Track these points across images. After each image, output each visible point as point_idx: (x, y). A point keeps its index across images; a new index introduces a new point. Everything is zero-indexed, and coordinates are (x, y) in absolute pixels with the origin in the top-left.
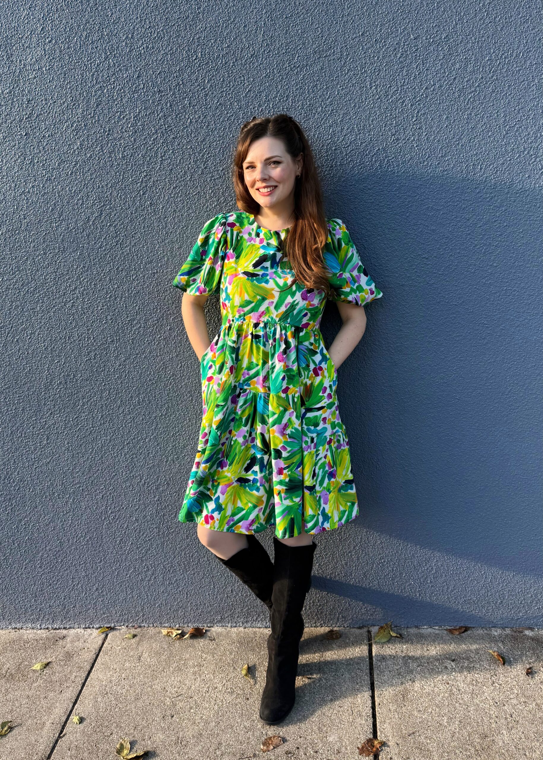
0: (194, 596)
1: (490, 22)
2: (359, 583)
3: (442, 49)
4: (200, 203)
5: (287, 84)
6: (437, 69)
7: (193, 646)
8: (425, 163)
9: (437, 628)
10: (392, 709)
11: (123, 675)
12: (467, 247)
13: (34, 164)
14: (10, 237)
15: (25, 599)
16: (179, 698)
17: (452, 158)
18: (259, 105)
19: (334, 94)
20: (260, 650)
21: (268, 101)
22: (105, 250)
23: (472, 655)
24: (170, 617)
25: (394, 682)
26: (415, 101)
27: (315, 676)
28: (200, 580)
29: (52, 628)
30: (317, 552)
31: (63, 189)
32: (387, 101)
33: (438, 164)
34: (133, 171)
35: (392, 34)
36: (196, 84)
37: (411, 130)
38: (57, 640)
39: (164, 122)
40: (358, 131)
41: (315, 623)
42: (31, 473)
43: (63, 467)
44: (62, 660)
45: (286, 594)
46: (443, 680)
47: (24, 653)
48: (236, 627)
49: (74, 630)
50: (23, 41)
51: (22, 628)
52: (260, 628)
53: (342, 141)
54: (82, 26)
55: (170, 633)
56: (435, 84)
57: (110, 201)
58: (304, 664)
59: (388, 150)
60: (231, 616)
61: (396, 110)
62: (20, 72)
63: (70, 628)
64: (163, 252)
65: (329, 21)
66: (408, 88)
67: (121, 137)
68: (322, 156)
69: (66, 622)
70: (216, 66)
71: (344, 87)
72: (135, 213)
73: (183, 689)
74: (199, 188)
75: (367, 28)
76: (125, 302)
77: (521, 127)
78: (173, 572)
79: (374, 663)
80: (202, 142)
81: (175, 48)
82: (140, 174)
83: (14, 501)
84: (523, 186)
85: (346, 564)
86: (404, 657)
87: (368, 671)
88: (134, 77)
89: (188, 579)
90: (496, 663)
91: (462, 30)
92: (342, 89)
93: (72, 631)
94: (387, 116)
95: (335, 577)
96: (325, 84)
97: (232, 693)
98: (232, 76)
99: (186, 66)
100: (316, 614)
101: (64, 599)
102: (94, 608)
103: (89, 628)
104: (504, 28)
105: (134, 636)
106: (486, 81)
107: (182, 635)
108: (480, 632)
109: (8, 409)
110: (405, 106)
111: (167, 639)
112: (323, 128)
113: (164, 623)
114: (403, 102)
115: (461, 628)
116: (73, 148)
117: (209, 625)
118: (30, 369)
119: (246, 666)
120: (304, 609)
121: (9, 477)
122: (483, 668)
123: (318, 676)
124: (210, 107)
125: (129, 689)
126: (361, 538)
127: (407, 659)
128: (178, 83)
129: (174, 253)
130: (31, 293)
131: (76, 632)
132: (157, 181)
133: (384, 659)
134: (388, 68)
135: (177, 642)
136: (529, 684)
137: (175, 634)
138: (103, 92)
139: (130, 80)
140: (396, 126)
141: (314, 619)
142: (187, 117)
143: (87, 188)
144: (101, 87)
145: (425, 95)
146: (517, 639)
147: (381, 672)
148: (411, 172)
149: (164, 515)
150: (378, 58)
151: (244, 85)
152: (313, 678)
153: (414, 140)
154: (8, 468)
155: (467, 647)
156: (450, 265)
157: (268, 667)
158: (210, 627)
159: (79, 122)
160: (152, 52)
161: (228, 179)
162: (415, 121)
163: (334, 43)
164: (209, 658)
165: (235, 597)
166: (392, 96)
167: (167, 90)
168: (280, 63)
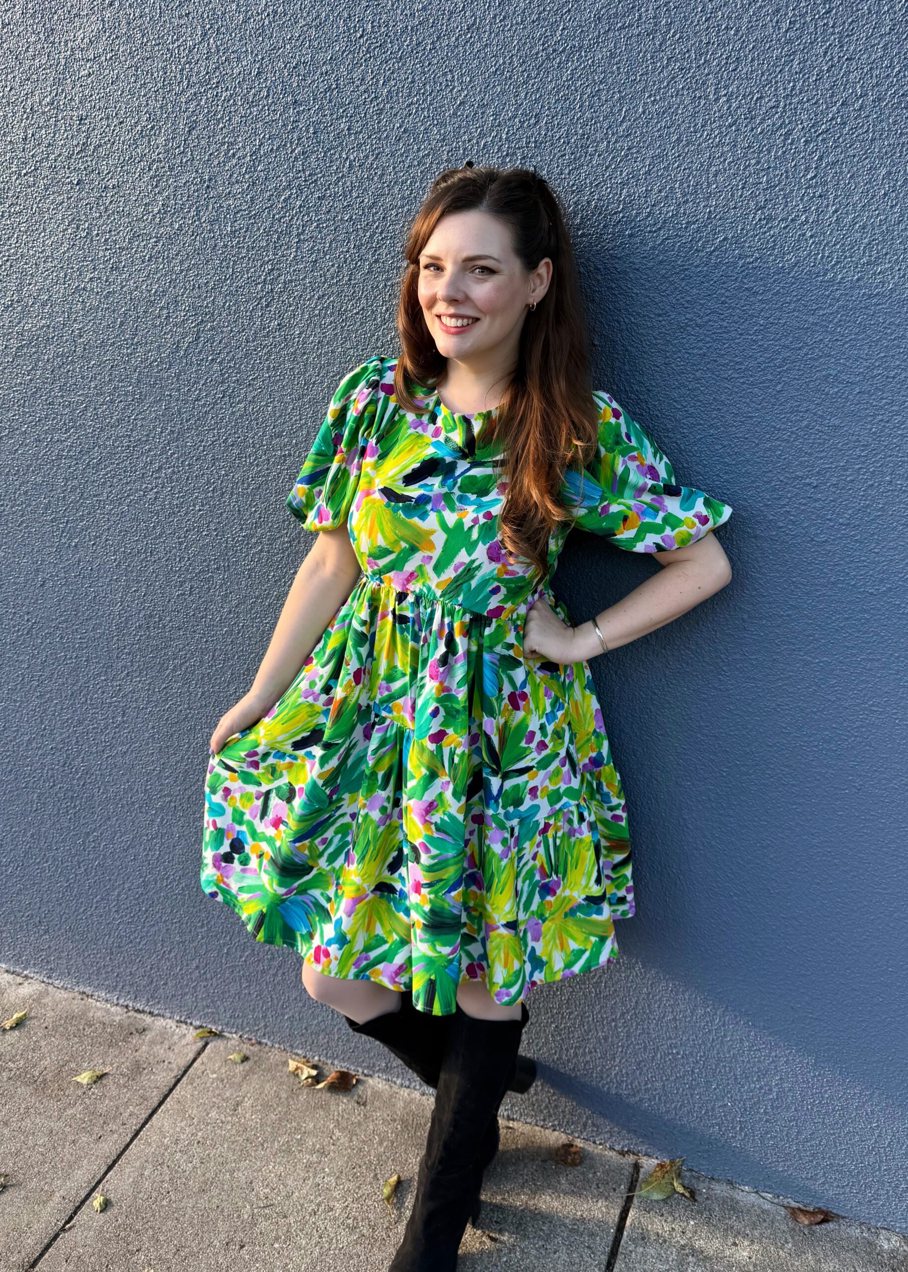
4: (366, 331)
5: (538, 90)
6: (873, 57)
8: (828, 276)
13: (92, 238)
17: (892, 268)
18: (480, 134)
19: (635, 112)
21: (499, 126)
22: (204, 406)
26: (815, 132)
29: (134, 1008)
31: (137, 287)
32: (752, 130)
33: (858, 280)
34: (249, 260)
36: (362, 88)
37: (802, 200)
40: (683, 196)
49: (162, 1020)
53: (648, 217)
56: (866, 95)
57: (212, 315)
59: (745, 241)
61: (769, 151)
63: (158, 1015)
64: (301, 420)
66: (801, 102)
67: (229, 193)
70: (399, 49)
71: (658, 98)
72: (253, 341)
74: (363, 301)
80: (371, 208)
82: (261, 266)
88: (250, 73)
92: (652, 102)
93: (159, 1022)
94: (749, 165)
96: (616, 90)
98: (429, 71)
99: (345, 51)
110: (791, 144)
112: (607, 188)
114: (788, 134)
124: (386, 137)
128: (330, 87)
130: (93, 468)
132: (291, 281)
134: (758, 54)
138: (199, 104)
139: (244, 80)
140: (767, 189)
142: (344, 155)
143: (174, 287)
144: (195, 94)
145: (839, 120)
150: (737, 31)
151: (451, 91)
153: (807, 221)
159: (161, 161)
160: (283, 23)
162: (812, 179)
166: (763, 119)
167: (309, 100)
168: (525, 43)
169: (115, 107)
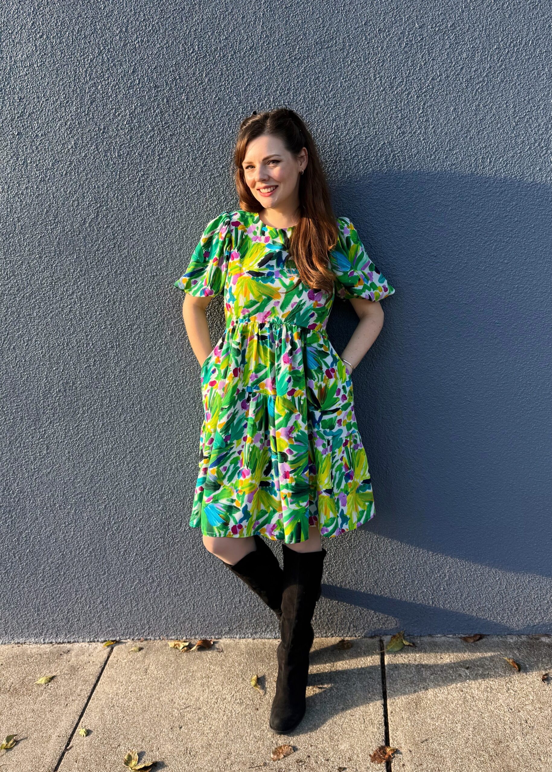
0: (201, 608)
1: (498, 9)
2: (370, 591)
3: (449, 37)
4: (200, 203)
5: (288, 77)
6: (443, 58)
7: (201, 658)
8: (433, 157)
9: (451, 636)
10: (405, 717)
11: (130, 688)
12: (476, 244)
13: (27, 164)
14: (4, 241)
15: (28, 613)
16: (188, 709)
17: (460, 151)
18: (259, 99)
19: (337, 86)
20: (270, 661)
21: (269, 95)
22: (102, 253)
23: (487, 663)
24: (177, 630)
25: (407, 690)
26: (421, 92)
27: (326, 686)
28: (207, 591)
29: (56, 642)
30: (326, 560)
31: (57, 190)
32: (392, 93)
33: (446, 158)
34: (129, 170)
35: (396, 23)
36: (193, 79)
37: (418, 123)
38: (61, 655)
39: (161, 118)
40: (363, 125)
41: (326, 633)
42: (31, 484)
43: (64, 477)
44: (67, 674)
45: (295, 601)
46: (457, 688)
47: (28, 668)
48: (244, 638)
49: (78, 644)
50: (13, 37)
51: (25, 643)
52: (269, 639)
53: (346, 135)
54: (74, 20)
55: (177, 646)
56: (442, 75)
57: (107, 201)
58: (314, 674)
59: (393, 144)
60: (240, 627)
61: (401, 102)
62: (10, 69)
63: (74, 642)
64: (163, 255)
65: (330, 11)
66: (413, 79)
67: (116, 135)
68: (325, 151)
69: (70, 636)
70: (214, 59)
71: (347, 79)
72: (133, 214)
73: (191, 700)
74: (198, 187)
75: (370, 17)
76: (124, 306)
77: (531, 118)
78: (179, 583)
79: (386, 672)
80: (201, 138)
81: (171, 42)
82: (137, 173)
83: (14, 513)
84: (534, 180)
85: (357, 572)
86: (417, 665)
87: (380, 680)
88: (128, 72)
89: (195, 590)
90: (511, 670)
91: (469, 18)
92: (345, 82)
93: (76, 645)
94: (392, 109)
95: (346, 585)
96: (327, 76)
97: (241, 704)
98: (230, 69)
99: (183, 60)
100: (327, 624)
101: (68, 613)
102: (98, 622)
103: (94, 642)
104: (512, 15)
105: (140, 649)
106: (495, 70)
107: (190, 647)
108: (495, 639)
109: (6, 419)
110: (411, 98)
111: (174, 651)
112: (326, 122)
113: (171, 635)
114: (409, 93)
115: (476, 635)
116: (68, 147)
117: (216, 637)
118: (28, 377)
119: (256, 676)
120: (314, 619)
121: (8, 489)
122: (497, 675)
123: (329, 686)
124: (209, 102)
125: (136, 701)
126: (371, 545)
127: (420, 667)
128: (175, 78)
129: (174, 255)
130: (27, 298)
131: (80, 645)
132: (155, 180)
133: (396, 667)
134: (392, 58)
135: (185, 654)
136: (545, 690)
137: (182, 646)
138: (97, 89)
139: (125, 75)
140: (401, 119)
141: (324, 628)
142: (184, 113)
143: (82, 189)
144: (95, 83)
145: (431, 86)
146: (533, 646)
147: (394, 681)
148: (418, 167)
149: (169, 525)
150: (382, 48)
151: (243, 78)
152: (324, 688)
153: (421, 133)
154: (7, 480)
155: (482, 655)
156: (460, 263)
157: (278, 678)
158: (218, 639)
159: (73, 120)
160: (148, 46)
161: (229, 177)
162: (421, 113)
163: (336, 34)
164: (217, 669)
165: (243, 607)
166: (397, 88)
167: (163, 85)
168: (280, 55)
169: (43, 92)
